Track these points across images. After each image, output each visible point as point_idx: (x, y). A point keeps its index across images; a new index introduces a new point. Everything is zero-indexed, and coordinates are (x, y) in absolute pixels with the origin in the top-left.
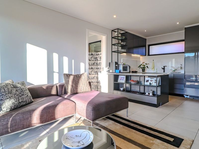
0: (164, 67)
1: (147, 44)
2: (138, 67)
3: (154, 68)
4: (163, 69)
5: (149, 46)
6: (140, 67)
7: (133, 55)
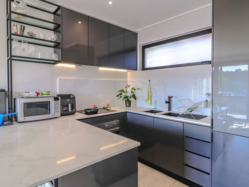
0: (170, 98)
1: (141, 43)
2: (117, 96)
3: (150, 98)
4: (166, 102)
5: (144, 47)
6: (121, 97)
7: (101, 69)
